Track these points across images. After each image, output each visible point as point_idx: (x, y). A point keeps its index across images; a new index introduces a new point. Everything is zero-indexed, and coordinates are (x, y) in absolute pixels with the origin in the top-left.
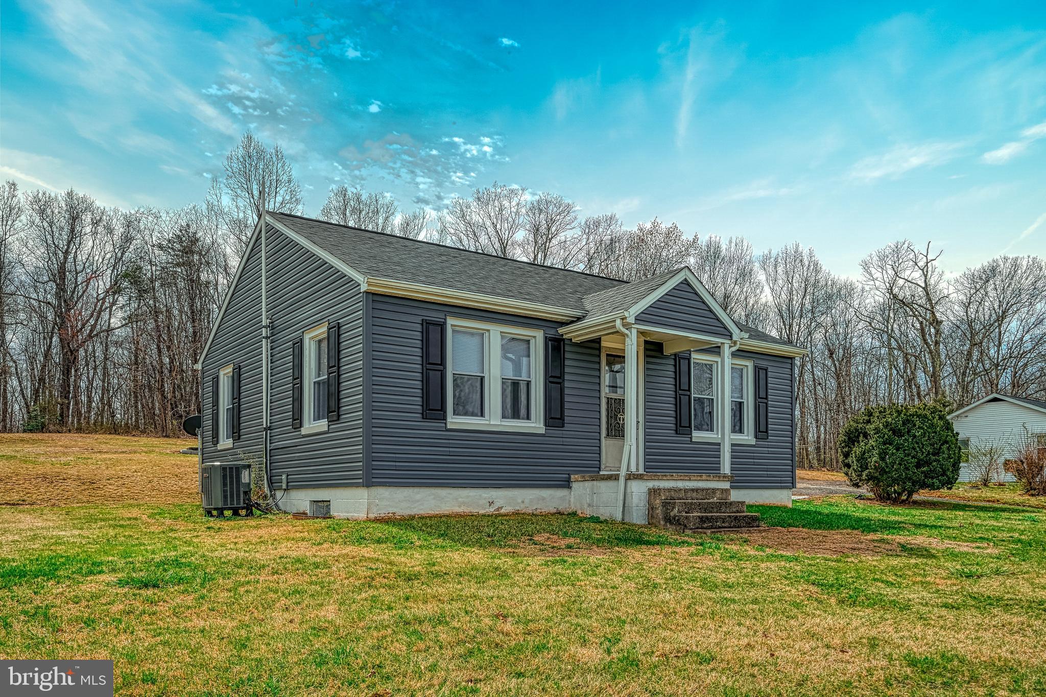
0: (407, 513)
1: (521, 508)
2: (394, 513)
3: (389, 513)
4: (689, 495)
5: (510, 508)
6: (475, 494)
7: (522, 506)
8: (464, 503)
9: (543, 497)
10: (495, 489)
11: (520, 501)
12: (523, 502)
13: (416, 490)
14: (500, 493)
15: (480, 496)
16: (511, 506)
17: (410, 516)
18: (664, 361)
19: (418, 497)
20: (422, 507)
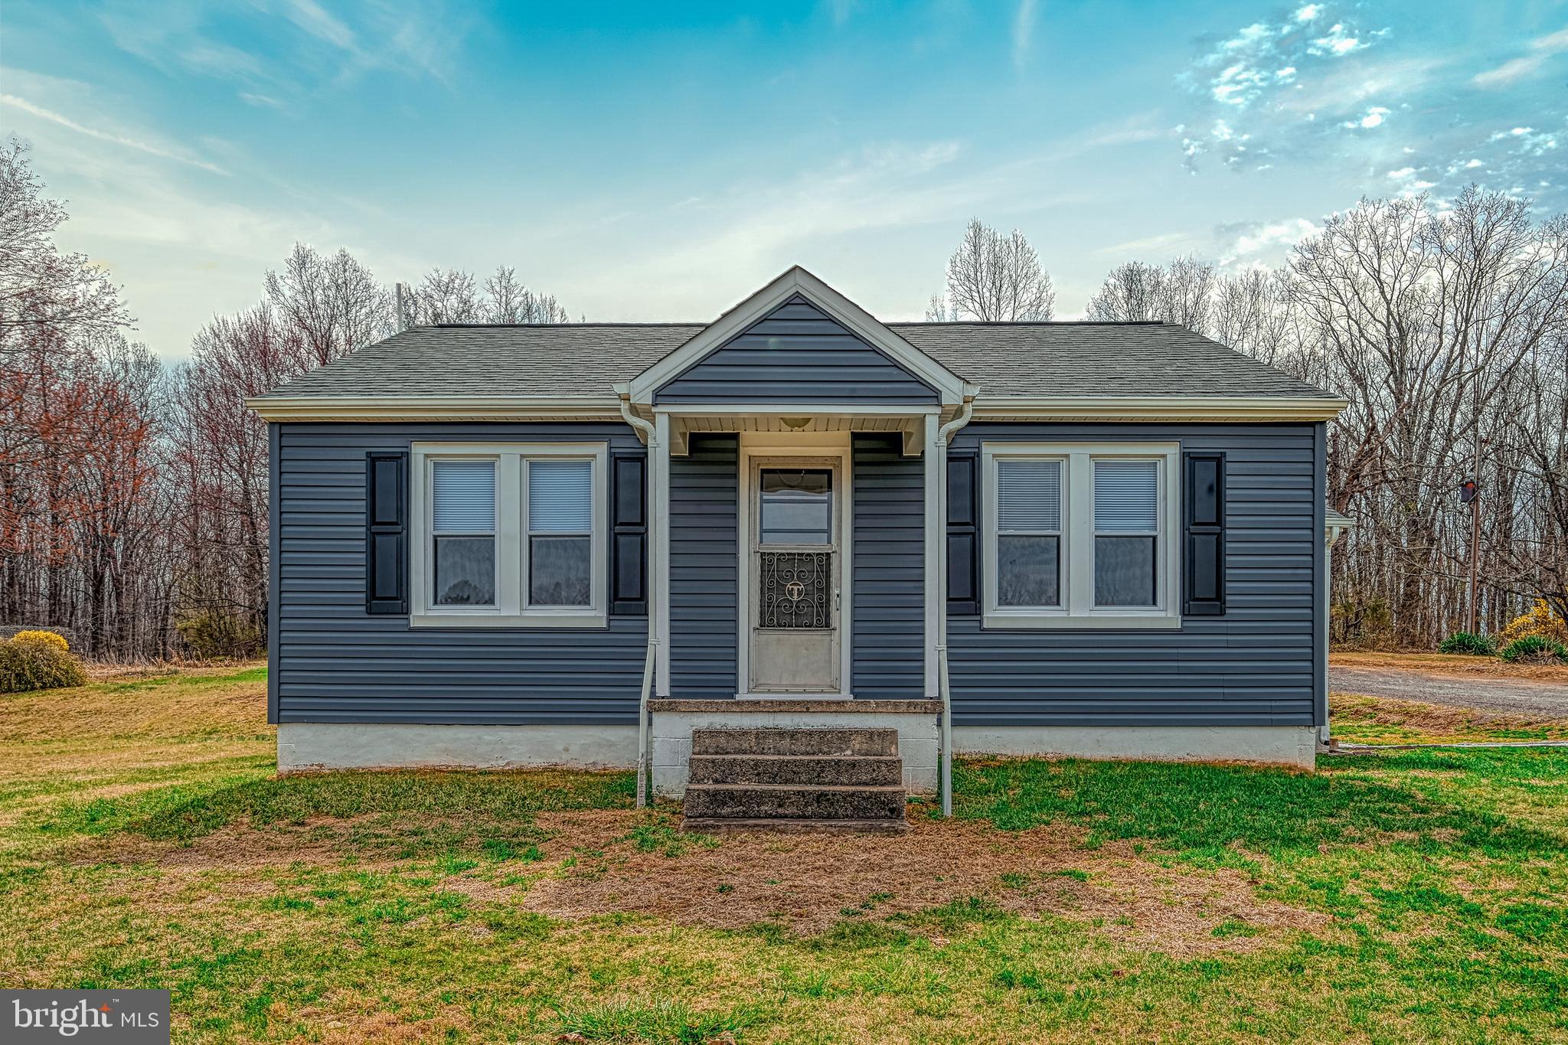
0: (344, 764)
1: (563, 760)
2: (321, 766)
3: (312, 765)
4: (770, 742)
5: (539, 761)
6: (467, 735)
7: (565, 757)
8: (446, 751)
9: (609, 741)
10: (508, 728)
11: (560, 748)
12: (566, 750)
13: (360, 728)
14: (520, 734)
15: (480, 738)
16: (541, 757)
17: (348, 770)
18: (905, 470)
19: (363, 740)
20: (370, 756)
